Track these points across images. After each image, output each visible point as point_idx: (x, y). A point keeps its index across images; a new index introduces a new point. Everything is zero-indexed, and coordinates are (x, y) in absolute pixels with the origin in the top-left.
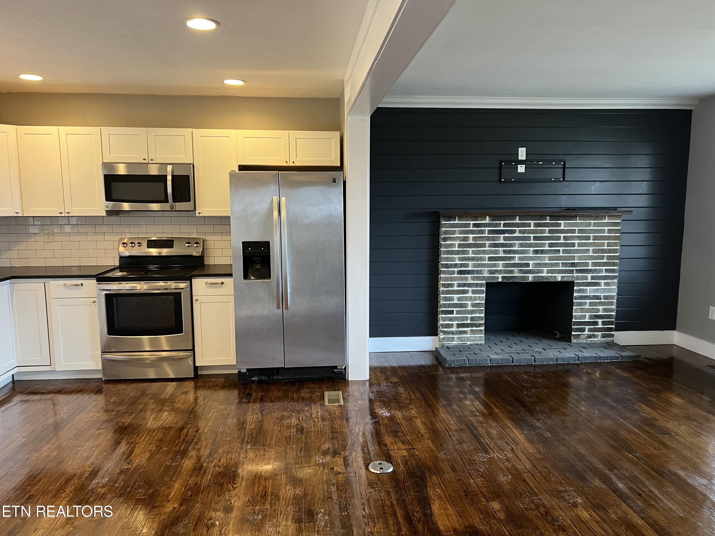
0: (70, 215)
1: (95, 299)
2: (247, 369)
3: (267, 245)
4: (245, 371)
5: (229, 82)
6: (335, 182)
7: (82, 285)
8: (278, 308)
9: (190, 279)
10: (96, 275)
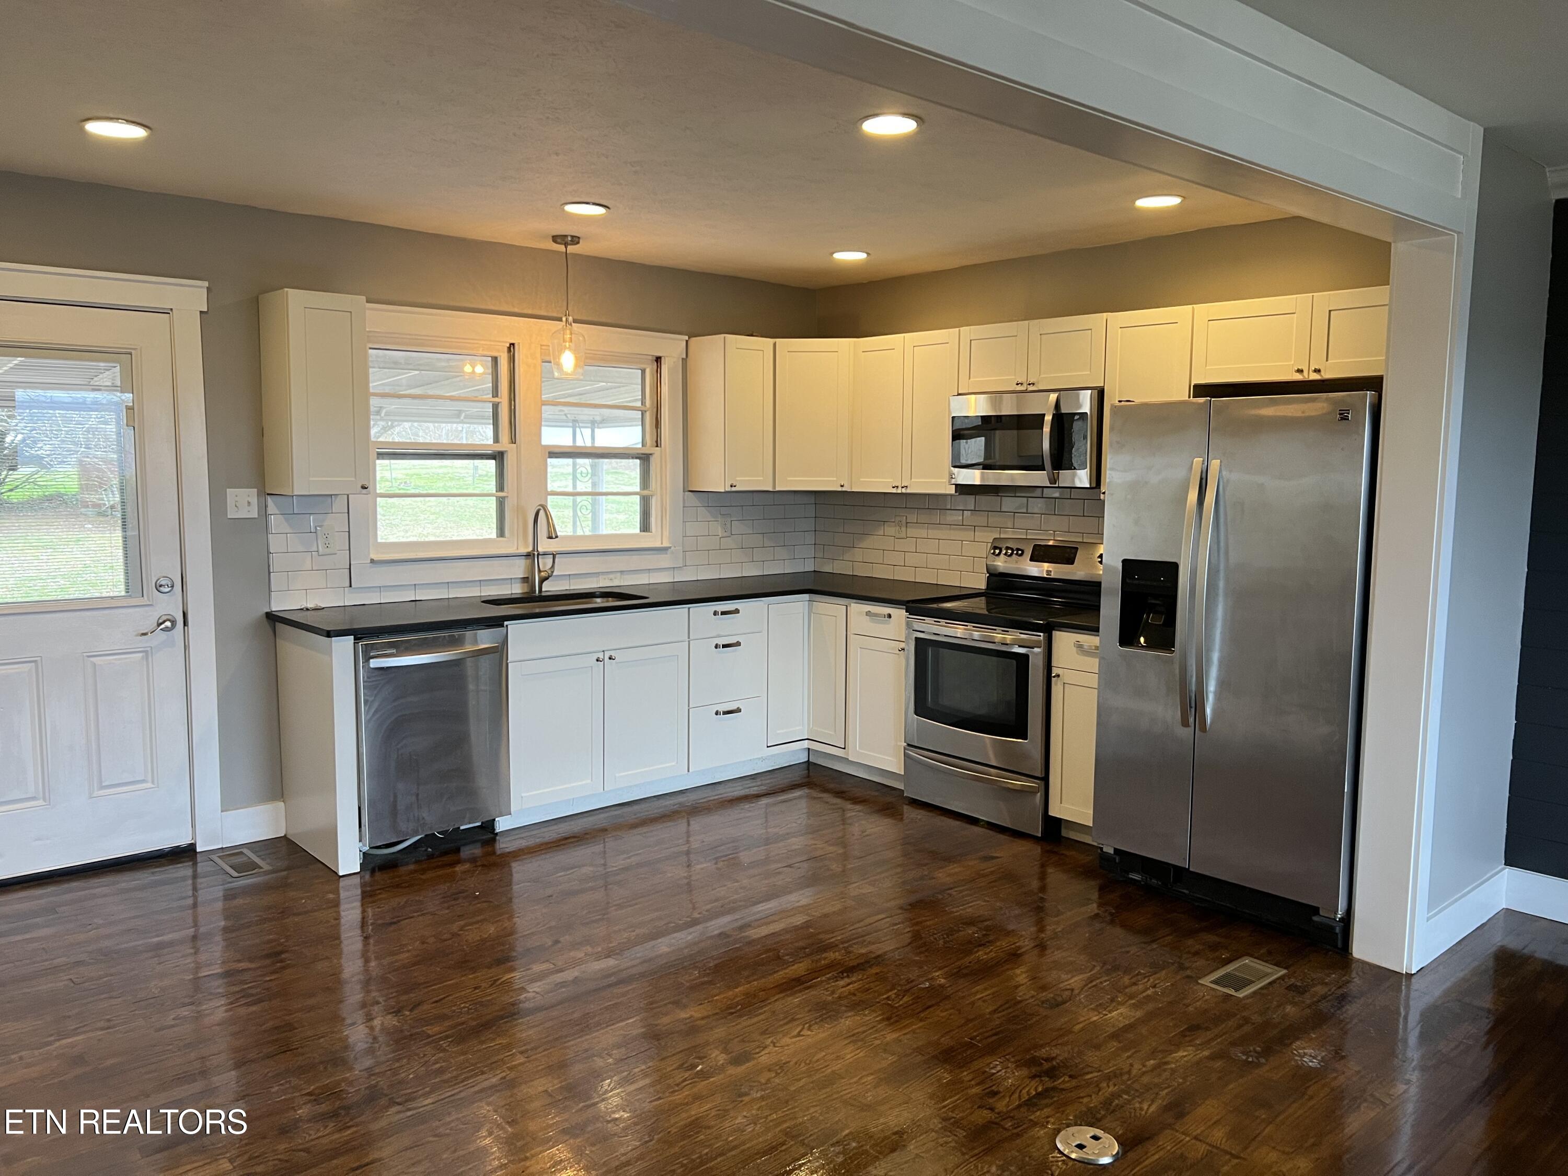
0: (909, 491)
1: (903, 645)
2: (1115, 850)
3: (1173, 568)
4: (1111, 851)
5: (1146, 203)
6: (1346, 419)
7: (890, 616)
8: (1185, 723)
9: (1048, 630)
10: (908, 602)
